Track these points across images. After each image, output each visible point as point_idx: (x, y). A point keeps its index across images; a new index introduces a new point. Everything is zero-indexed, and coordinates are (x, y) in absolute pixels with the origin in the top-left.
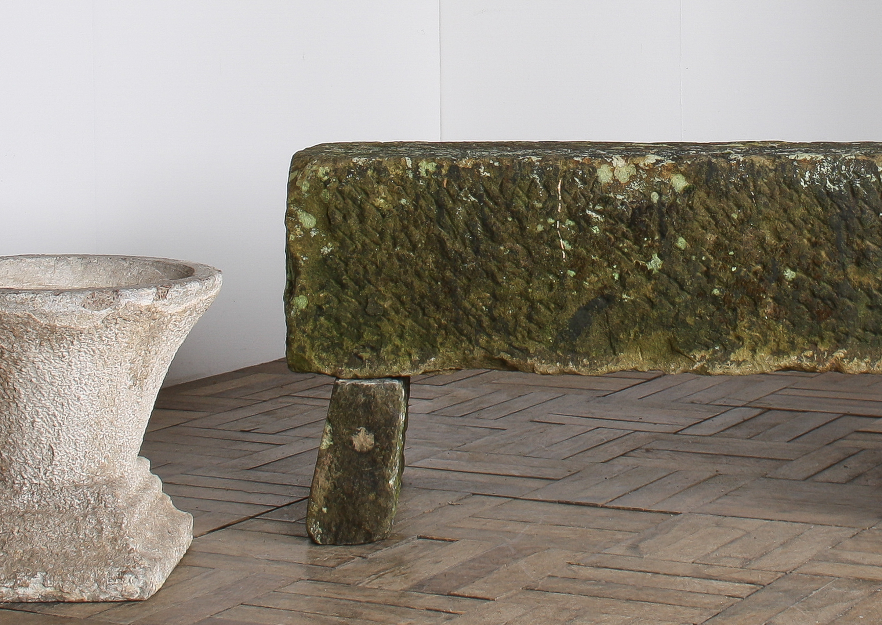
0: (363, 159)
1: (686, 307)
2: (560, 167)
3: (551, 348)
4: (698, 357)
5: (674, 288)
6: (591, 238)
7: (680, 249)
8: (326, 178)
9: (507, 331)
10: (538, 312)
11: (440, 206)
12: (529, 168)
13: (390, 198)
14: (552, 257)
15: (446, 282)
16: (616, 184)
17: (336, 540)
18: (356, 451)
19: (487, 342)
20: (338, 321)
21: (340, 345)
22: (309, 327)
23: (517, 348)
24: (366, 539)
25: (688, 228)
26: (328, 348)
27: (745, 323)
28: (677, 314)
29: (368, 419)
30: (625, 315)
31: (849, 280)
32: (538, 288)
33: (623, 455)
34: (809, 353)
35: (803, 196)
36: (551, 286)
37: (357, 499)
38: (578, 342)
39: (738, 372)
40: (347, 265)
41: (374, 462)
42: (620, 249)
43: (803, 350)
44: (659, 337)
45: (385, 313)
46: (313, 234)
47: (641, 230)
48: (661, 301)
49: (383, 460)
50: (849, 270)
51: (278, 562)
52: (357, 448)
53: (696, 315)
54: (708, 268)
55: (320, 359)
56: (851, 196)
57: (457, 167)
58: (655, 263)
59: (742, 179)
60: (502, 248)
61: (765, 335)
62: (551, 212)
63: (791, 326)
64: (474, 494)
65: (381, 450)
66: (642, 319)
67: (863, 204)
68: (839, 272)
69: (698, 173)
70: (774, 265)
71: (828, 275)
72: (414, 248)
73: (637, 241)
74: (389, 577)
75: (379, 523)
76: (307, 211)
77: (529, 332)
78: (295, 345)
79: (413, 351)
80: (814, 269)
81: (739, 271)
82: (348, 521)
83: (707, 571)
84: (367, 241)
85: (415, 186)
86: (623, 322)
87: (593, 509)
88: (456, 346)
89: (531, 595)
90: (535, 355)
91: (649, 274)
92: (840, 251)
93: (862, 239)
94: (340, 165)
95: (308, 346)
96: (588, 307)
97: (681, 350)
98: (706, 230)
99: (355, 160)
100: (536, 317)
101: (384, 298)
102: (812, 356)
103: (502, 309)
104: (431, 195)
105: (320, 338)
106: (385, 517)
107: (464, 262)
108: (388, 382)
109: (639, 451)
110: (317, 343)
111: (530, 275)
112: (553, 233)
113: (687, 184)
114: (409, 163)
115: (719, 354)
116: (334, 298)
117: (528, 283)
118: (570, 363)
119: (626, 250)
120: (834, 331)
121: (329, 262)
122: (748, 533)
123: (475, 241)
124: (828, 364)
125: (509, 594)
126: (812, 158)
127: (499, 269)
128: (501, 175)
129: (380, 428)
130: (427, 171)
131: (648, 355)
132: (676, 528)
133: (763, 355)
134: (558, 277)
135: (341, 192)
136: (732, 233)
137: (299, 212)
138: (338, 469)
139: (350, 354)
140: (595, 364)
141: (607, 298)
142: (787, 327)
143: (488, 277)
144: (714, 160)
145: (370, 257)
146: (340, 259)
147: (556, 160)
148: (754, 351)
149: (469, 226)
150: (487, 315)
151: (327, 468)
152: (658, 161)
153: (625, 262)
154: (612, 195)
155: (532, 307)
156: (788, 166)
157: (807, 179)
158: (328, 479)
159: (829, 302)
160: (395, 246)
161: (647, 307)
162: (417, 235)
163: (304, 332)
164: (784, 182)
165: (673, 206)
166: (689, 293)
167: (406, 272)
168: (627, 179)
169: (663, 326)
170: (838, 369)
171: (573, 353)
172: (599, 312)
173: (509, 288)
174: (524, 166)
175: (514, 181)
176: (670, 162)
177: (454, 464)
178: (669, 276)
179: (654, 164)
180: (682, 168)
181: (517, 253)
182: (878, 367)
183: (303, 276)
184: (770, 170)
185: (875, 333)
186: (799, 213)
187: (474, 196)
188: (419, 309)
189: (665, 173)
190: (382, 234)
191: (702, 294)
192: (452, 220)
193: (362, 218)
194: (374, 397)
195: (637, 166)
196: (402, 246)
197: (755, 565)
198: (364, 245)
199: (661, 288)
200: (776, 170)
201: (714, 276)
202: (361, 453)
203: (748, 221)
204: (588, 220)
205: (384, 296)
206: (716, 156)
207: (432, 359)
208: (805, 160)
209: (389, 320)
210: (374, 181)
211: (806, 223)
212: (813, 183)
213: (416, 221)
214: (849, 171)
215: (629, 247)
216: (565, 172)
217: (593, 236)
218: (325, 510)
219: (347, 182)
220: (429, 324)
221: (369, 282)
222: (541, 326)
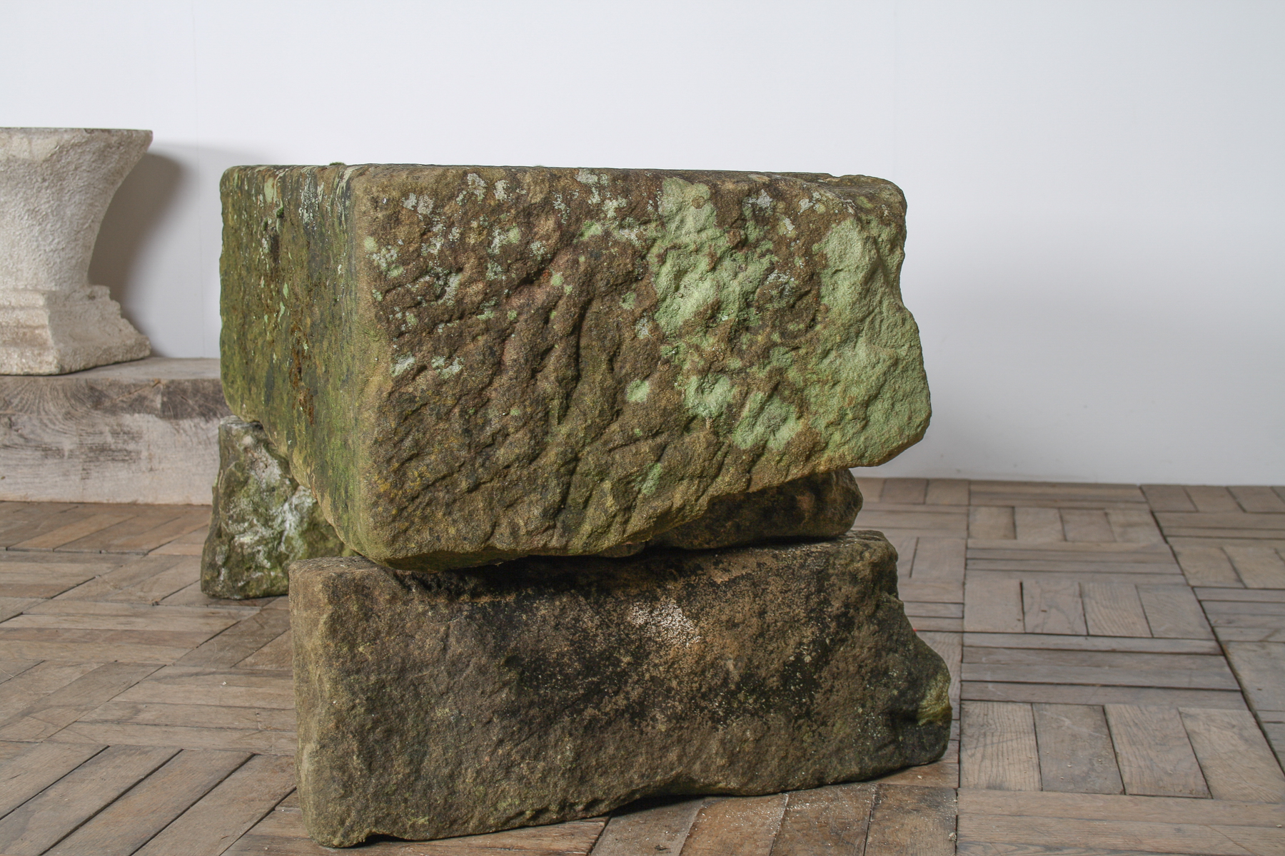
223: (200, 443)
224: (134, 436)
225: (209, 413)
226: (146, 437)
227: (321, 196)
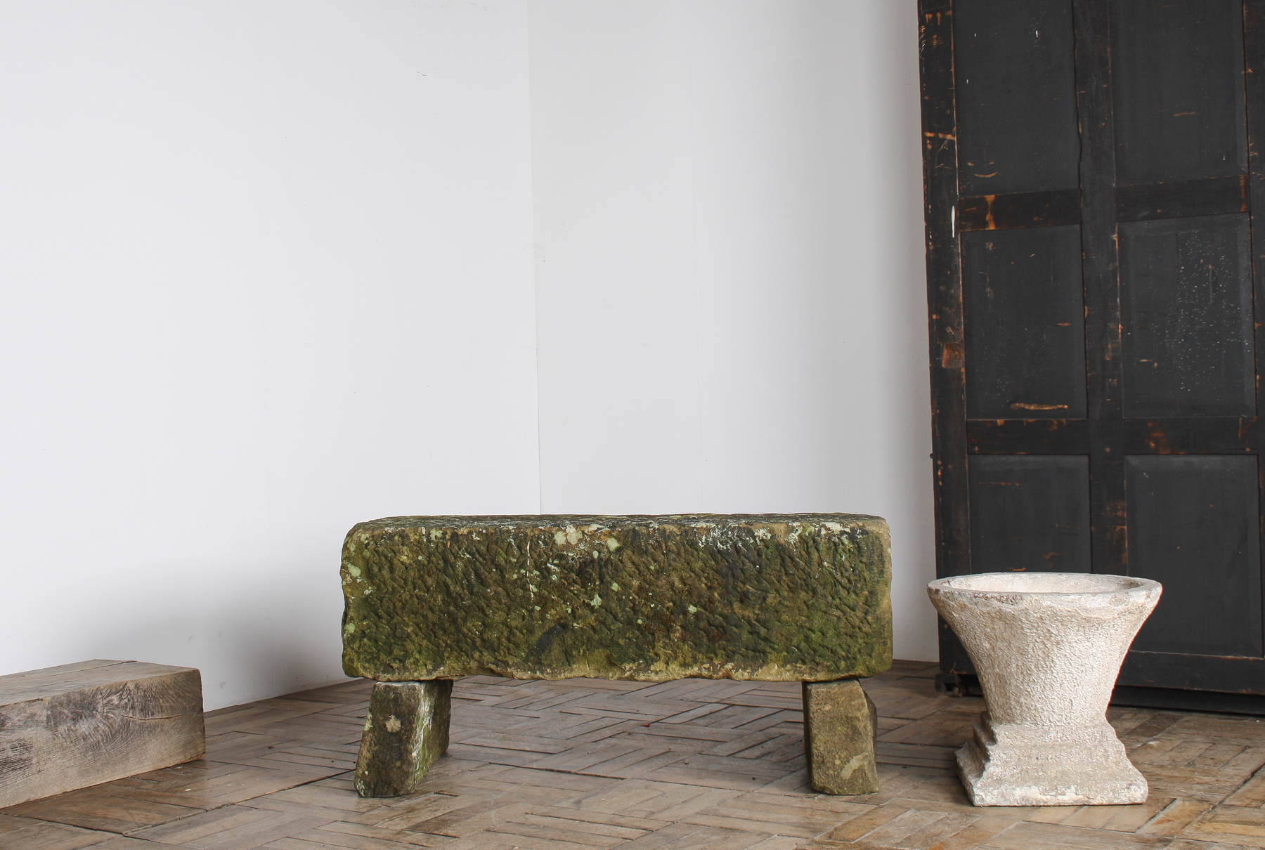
0: (392, 528)
1: (619, 632)
2: (529, 533)
3: (524, 661)
4: (628, 668)
5: (610, 619)
6: (551, 583)
7: (614, 591)
8: (367, 542)
9: (493, 649)
10: (514, 635)
11: (446, 561)
12: (506, 534)
13: (410, 555)
14: (524, 597)
15: (450, 614)
16: (568, 546)
17: (374, 794)
18: (388, 732)
19: (480, 656)
20: (376, 641)
21: (378, 658)
22: (356, 646)
23: (500, 661)
24: (394, 794)
25: (619, 576)
26: (370, 660)
27: (660, 644)
28: (612, 637)
29: (396, 709)
30: (576, 637)
31: (735, 613)
32: (514, 619)
33: (610, 737)
34: (707, 666)
35: (701, 553)
36: (524, 618)
37: (388, 765)
38: (543, 657)
39: (656, 678)
40: (381, 602)
41: (400, 740)
42: (572, 591)
43: (703, 663)
44: (600, 654)
45: (409, 636)
46: (359, 581)
47: (586, 578)
48: (601, 628)
49: (407, 738)
50: (735, 606)
51: (328, 808)
52: (389, 730)
53: (626, 638)
54: (634, 605)
55: (364, 668)
56: (735, 554)
57: (456, 533)
58: (597, 601)
59: (657, 541)
60: (489, 590)
61: (675, 653)
62: (523, 566)
63: (694, 646)
64: (490, 763)
65: (405, 732)
66: (588, 641)
67: (744, 559)
68: (728, 608)
69: (625, 537)
70: (681, 603)
71: (720, 609)
72: (428, 590)
73: (584, 585)
74: (397, 820)
75: (403, 783)
76: (354, 564)
77: (509, 649)
78: (347, 658)
79: (428, 662)
80: (709, 606)
81: (656, 606)
82: (382, 781)
83: (622, 821)
84: (396, 585)
85: (428, 547)
86: (574, 643)
87: (567, 775)
88: (458, 659)
89: (488, 834)
90: (513, 665)
91: (592, 609)
92: (728, 593)
93: (744, 584)
94: (377, 532)
95: (355, 659)
96: (550, 632)
97: (616, 663)
98: (632, 578)
99: (386, 529)
100: (513, 639)
101: (408, 626)
102: (709, 668)
103: (490, 633)
104: (439, 553)
105: (363, 653)
106: (408, 778)
107: (462, 600)
108: (411, 684)
109: (623, 734)
110: (362, 657)
111: (509, 609)
112: (524, 580)
113: (618, 545)
114: (424, 531)
115: (643, 666)
116: (373, 626)
117: (508, 615)
118: (538, 672)
119: (576, 592)
120: (724, 650)
121: (369, 600)
122: (664, 793)
123: (470, 585)
124: (720, 673)
125: (472, 834)
126: (707, 526)
127: (487, 605)
128: (487, 539)
129: (404, 716)
130: (436, 536)
131: (593, 666)
132: (615, 789)
133: (674, 667)
134: (529, 611)
135: (377, 552)
136: (651, 580)
137: (349, 565)
138: (376, 745)
139: (385, 664)
140: (555, 672)
141: (563, 625)
142: (691, 647)
143: (479, 610)
144: (637, 528)
145: (397, 597)
146: (377, 598)
147: (527, 528)
148: (667, 664)
149: (466, 575)
150: (479, 638)
151: (368, 743)
152: (598, 529)
153: (575, 600)
154: (565, 553)
155: (511, 632)
156: (690, 532)
157: (704, 541)
158: (369, 751)
159: (721, 629)
160: (415, 589)
161: (592, 632)
162: (430, 581)
163: (353, 649)
164: (687, 543)
165: (609, 560)
166: (621, 623)
167: (422, 607)
168: (576, 542)
169: (603, 646)
170: (728, 677)
171: (540, 665)
172: (557, 636)
173: (494, 619)
174: (504, 533)
175: (497, 543)
176: (607, 529)
177: (488, 742)
178: (606, 610)
179: (595, 531)
180: (615, 534)
181: (499, 593)
182: (757, 676)
183: (351, 610)
184: (677, 534)
185: (755, 652)
186: (698, 565)
187: (469, 554)
188: (431, 633)
189: (602, 537)
190: (405, 580)
191: (630, 623)
192: (453, 570)
193: (392, 570)
194: (401, 694)
195: (583, 532)
196: (420, 589)
197: (654, 817)
198: (393, 588)
199: (601, 619)
200: (681, 535)
201: (638, 611)
202: (392, 734)
203: (662, 571)
204: (548, 570)
205: (407, 624)
206: (640, 525)
207: (442, 668)
208: (702, 527)
209: (411, 640)
210: (400, 544)
211: (703, 572)
212: (708, 544)
213: (429, 572)
214: (733, 536)
215: (578, 590)
216: (532, 537)
217: (552, 582)
218: (367, 773)
219: (381, 544)
220: (439, 644)
221: (397, 614)
222: (517, 646)
223: (71, 742)
224: (26, 747)
225: (77, 717)
226: (35, 746)
227: (766, 536)
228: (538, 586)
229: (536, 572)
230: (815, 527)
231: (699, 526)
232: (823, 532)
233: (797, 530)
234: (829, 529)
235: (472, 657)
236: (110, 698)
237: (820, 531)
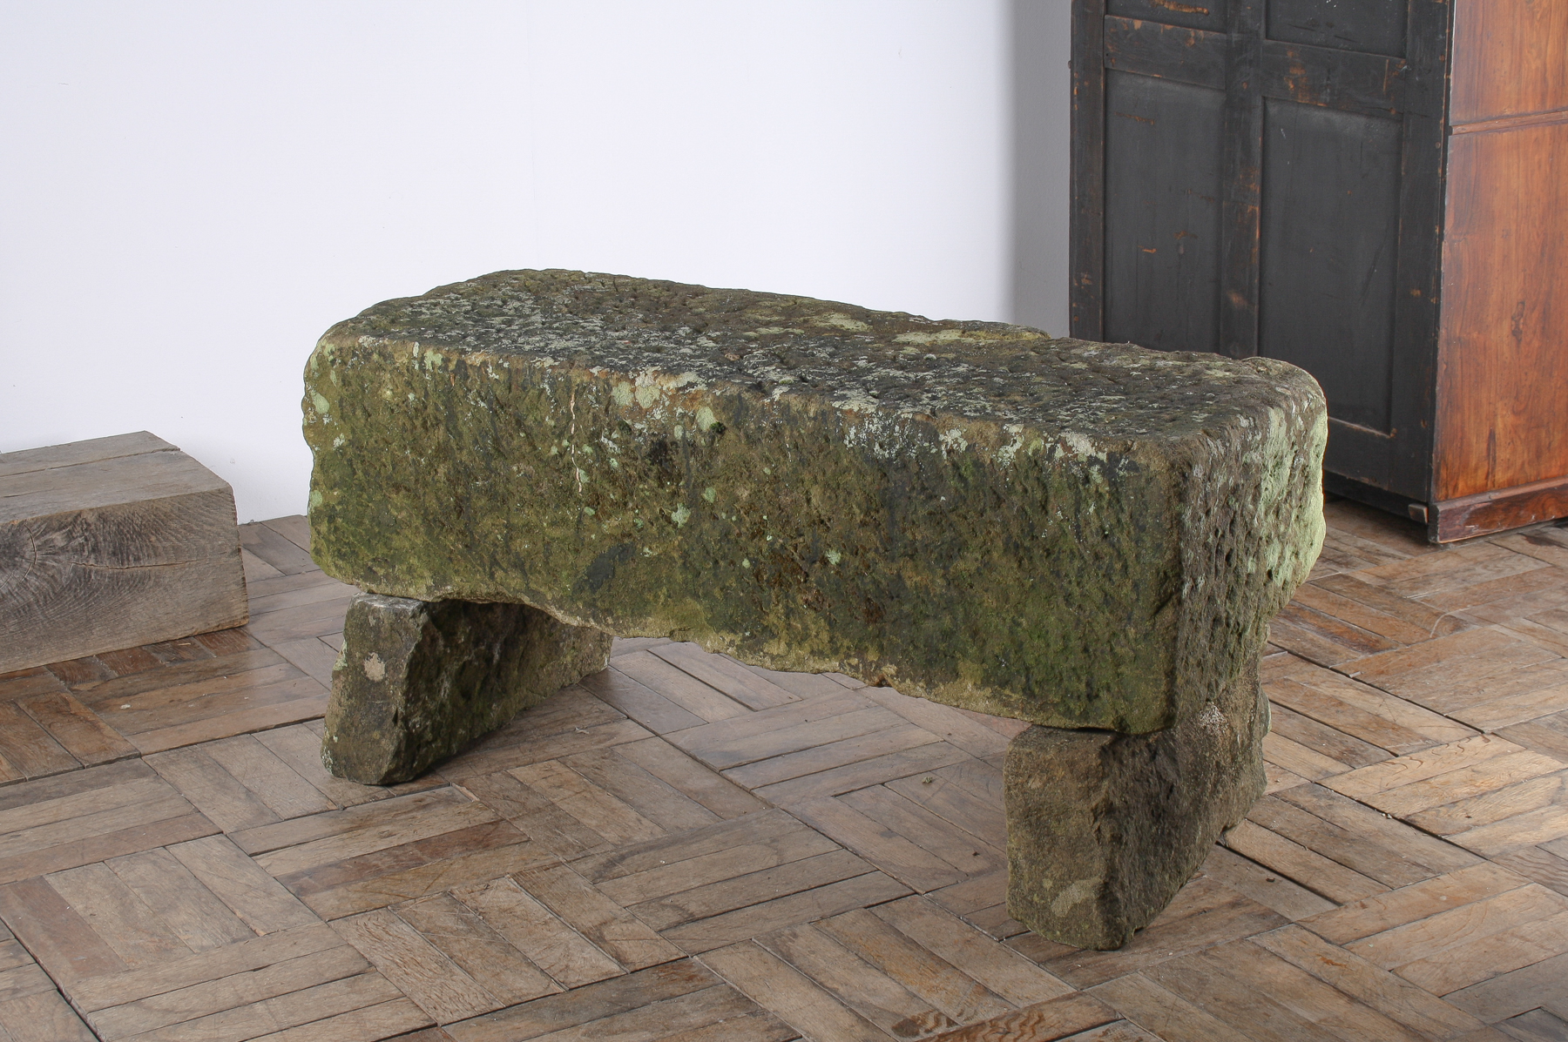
0: (371, 339)
2: (573, 380)
3: (569, 597)
4: (727, 640)
6: (609, 472)
7: (708, 502)
8: (331, 357)
9: (523, 569)
11: (449, 407)
12: (539, 376)
13: (396, 391)
14: (566, 488)
15: (459, 499)
16: (637, 411)
18: (367, 679)
19: (504, 577)
20: (354, 526)
21: (355, 554)
22: (323, 528)
23: (534, 591)
25: (715, 477)
26: (345, 555)
27: (780, 608)
28: (705, 582)
29: (379, 644)
30: (650, 572)
31: (902, 577)
32: (554, 523)
34: (855, 661)
35: (847, 459)
36: (568, 523)
37: (362, 734)
38: (600, 596)
39: (774, 667)
41: (383, 696)
42: (641, 491)
43: (848, 656)
46: (326, 421)
47: (663, 472)
49: (392, 695)
50: (902, 564)
52: (369, 676)
53: (726, 587)
54: (739, 532)
56: (905, 469)
57: (464, 362)
58: (680, 516)
59: (776, 425)
60: (515, 468)
61: (804, 627)
62: (565, 434)
65: (390, 683)
66: (669, 580)
67: (919, 480)
68: (892, 563)
69: (725, 409)
70: (816, 541)
71: (878, 565)
72: (424, 453)
73: (662, 486)
76: (320, 393)
77: (547, 574)
78: (313, 547)
79: (426, 574)
80: (861, 555)
81: (774, 540)
82: (354, 757)
85: (423, 381)
86: (648, 580)
90: (553, 601)
91: (673, 528)
92: (893, 538)
93: (918, 526)
94: (346, 344)
96: (608, 556)
97: (717, 627)
98: (738, 482)
99: (360, 340)
100: (552, 558)
101: (396, 508)
102: (857, 666)
103: (517, 541)
104: (439, 393)
105: (333, 543)
107: (476, 479)
108: (399, 606)
110: (333, 547)
112: (568, 459)
113: (716, 422)
114: (416, 352)
115: (751, 642)
118: (591, 620)
119: (647, 493)
120: (884, 639)
121: (339, 456)
124: (876, 680)
126: (860, 409)
127: (513, 494)
128: (509, 380)
129: (390, 657)
130: (433, 363)
133: (801, 652)
134: (577, 513)
135: (347, 377)
136: (766, 492)
137: (315, 393)
138: (350, 697)
139: (364, 565)
140: (620, 624)
141: (624, 548)
142: (830, 623)
143: (501, 500)
144: (745, 395)
145: (380, 456)
146: (350, 454)
147: (570, 369)
148: (789, 645)
149: (481, 436)
150: (501, 546)
151: (339, 692)
153: (648, 507)
154: (628, 422)
156: (830, 416)
157: (852, 436)
158: (340, 705)
159: (878, 602)
160: (405, 448)
162: (428, 438)
163: (319, 533)
164: (825, 436)
165: (699, 446)
166: (717, 559)
167: (417, 480)
168: (649, 406)
171: (595, 609)
172: (621, 563)
173: (523, 518)
174: (534, 372)
175: (523, 389)
178: (696, 534)
179: (680, 389)
180: (708, 400)
183: (317, 468)
184: (809, 418)
186: (843, 479)
187: (483, 400)
189: (689, 403)
191: (732, 563)
192: (461, 426)
193: (370, 410)
194: (383, 621)
195: (660, 389)
196: (412, 449)
199: (686, 547)
200: (815, 419)
201: (746, 543)
202: (372, 683)
203: (783, 480)
204: (604, 449)
205: (396, 504)
207: (449, 587)
208: (851, 410)
209: (403, 533)
210: (381, 368)
212: (860, 443)
213: (425, 422)
214: (903, 434)
216: (578, 385)
217: (612, 470)
218: (335, 739)
219: (353, 366)
227: (959, 445)
228: (588, 472)
229: (587, 449)
230: (1046, 441)
231: (846, 408)
232: (1059, 453)
233: (1015, 441)
234: (1068, 449)
235: (492, 576)
236: (48, 537)
237: (1053, 449)
